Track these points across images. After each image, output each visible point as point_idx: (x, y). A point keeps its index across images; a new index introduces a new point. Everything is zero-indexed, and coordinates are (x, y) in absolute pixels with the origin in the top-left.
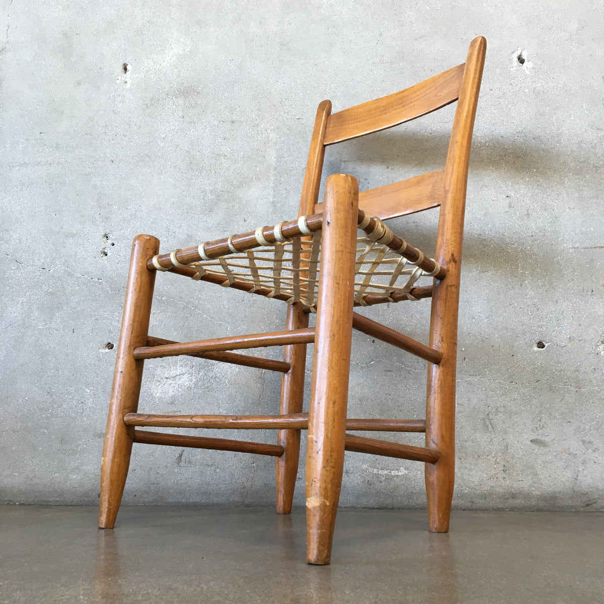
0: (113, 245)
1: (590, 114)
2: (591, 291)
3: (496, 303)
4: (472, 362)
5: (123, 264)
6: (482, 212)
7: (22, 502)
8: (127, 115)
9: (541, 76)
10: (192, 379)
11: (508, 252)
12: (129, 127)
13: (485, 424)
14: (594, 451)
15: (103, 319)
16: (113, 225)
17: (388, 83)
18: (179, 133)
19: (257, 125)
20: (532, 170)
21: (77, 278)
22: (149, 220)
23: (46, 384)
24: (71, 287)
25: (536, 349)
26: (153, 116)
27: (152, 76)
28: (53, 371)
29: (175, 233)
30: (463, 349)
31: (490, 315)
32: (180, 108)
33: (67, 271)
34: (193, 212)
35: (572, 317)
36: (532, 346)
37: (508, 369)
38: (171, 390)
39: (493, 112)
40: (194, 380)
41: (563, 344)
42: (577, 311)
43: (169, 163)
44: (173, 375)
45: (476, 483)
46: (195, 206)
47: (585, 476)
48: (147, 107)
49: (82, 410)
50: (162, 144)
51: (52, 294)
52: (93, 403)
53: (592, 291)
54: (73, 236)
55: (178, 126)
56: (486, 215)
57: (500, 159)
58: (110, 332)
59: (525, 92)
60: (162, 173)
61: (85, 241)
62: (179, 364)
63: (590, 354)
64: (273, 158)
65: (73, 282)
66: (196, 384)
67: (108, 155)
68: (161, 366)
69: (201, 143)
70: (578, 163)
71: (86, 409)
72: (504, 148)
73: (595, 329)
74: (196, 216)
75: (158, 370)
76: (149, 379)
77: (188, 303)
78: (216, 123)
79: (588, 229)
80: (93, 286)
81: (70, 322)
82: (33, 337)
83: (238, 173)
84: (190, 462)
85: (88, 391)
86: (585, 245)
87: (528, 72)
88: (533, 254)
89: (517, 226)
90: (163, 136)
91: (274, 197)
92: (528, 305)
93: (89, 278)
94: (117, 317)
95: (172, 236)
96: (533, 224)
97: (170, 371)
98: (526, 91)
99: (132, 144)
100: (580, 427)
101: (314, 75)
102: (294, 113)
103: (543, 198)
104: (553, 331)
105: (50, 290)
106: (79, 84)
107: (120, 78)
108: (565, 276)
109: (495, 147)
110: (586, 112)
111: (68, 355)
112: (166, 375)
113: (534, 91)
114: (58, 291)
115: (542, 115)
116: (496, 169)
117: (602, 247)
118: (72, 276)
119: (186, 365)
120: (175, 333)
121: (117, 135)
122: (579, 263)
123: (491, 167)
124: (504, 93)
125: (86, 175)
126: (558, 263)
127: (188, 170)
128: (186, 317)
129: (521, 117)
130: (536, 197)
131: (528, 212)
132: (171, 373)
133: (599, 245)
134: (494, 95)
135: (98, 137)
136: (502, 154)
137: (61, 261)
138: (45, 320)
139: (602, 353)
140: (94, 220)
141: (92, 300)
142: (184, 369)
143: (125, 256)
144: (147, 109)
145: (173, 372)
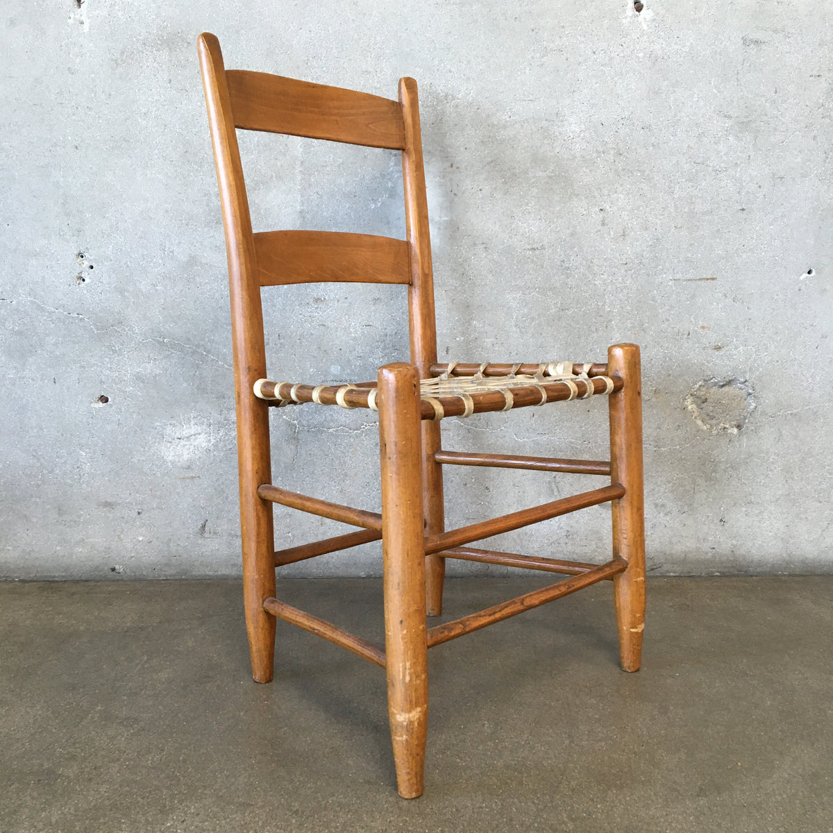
0: (92, 267)
1: (718, 95)
2: (687, 333)
3: (575, 349)
4: (542, 419)
5: (108, 295)
6: (568, 231)
7: (22, 578)
8: (89, 76)
9: (662, 34)
10: (210, 440)
11: (595, 285)
12: (95, 96)
13: (550, 487)
14: (666, 514)
15: (91, 367)
16: (88, 241)
17: (456, 37)
18: (166, 107)
20: (635, 173)
21: (50, 313)
22: (136, 234)
23: (30, 446)
24: (44, 324)
26: (128, 79)
27: (120, 14)
28: (35, 430)
29: (172, 252)
32: (164, 66)
33: (35, 302)
34: (194, 224)
35: (662, 365)
37: (581, 427)
38: (186, 452)
39: (593, 88)
40: (213, 441)
41: (647, 398)
42: (668, 359)
43: (156, 152)
44: (187, 436)
45: (536, 549)
46: (197, 216)
47: (653, 541)
48: (117, 64)
49: (79, 477)
50: (144, 123)
51: (20, 333)
52: (92, 468)
53: (689, 334)
54: (36, 255)
55: (164, 95)
56: (572, 235)
57: (597, 158)
58: (102, 382)
59: (639, 58)
60: (147, 166)
61: (54, 263)
62: (193, 422)
63: (676, 409)
64: (298, 147)
65: (45, 318)
66: (216, 445)
67: (69, 138)
68: (171, 424)
69: (198, 123)
70: (695, 165)
71: (84, 474)
72: (603, 141)
73: (685, 380)
74: (199, 229)
75: (168, 429)
76: (158, 440)
77: (198, 346)
79: (695, 256)
80: (72, 323)
81: (49, 369)
82: (4, 389)
83: (252, 169)
84: (215, 533)
86: (688, 276)
87: (645, 27)
88: (625, 287)
89: (609, 251)
90: (144, 110)
91: (303, 205)
93: (66, 313)
94: (108, 363)
95: (170, 257)
96: (628, 248)
97: (183, 430)
98: (641, 55)
99: (101, 121)
100: (654, 490)
101: (353, 20)
103: (645, 213)
105: (17, 328)
106: (12, 22)
107: (72, 16)
108: (660, 315)
109: (593, 139)
110: (714, 90)
111: (52, 411)
112: (178, 435)
113: (650, 57)
114: (27, 329)
115: (656, 93)
116: (590, 171)
117: (708, 279)
118: (43, 310)
119: (202, 423)
120: (185, 385)
121: (79, 108)
122: (679, 299)
123: (584, 169)
124: (611, 59)
125: (42, 167)
126: (653, 299)
127: (183, 163)
128: (197, 365)
129: (630, 95)
130: (636, 211)
131: (624, 232)
132: (184, 433)
133: (704, 276)
134: (598, 60)
135: (52, 110)
136: (601, 149)
137: (25, 290)
138: (15, 368)
139: (690, 407)
140: (61, 233)
141: (73, 342)
142: (200, 428)
143: (109, 283)
144: (117, 68)
145: (186, 432)
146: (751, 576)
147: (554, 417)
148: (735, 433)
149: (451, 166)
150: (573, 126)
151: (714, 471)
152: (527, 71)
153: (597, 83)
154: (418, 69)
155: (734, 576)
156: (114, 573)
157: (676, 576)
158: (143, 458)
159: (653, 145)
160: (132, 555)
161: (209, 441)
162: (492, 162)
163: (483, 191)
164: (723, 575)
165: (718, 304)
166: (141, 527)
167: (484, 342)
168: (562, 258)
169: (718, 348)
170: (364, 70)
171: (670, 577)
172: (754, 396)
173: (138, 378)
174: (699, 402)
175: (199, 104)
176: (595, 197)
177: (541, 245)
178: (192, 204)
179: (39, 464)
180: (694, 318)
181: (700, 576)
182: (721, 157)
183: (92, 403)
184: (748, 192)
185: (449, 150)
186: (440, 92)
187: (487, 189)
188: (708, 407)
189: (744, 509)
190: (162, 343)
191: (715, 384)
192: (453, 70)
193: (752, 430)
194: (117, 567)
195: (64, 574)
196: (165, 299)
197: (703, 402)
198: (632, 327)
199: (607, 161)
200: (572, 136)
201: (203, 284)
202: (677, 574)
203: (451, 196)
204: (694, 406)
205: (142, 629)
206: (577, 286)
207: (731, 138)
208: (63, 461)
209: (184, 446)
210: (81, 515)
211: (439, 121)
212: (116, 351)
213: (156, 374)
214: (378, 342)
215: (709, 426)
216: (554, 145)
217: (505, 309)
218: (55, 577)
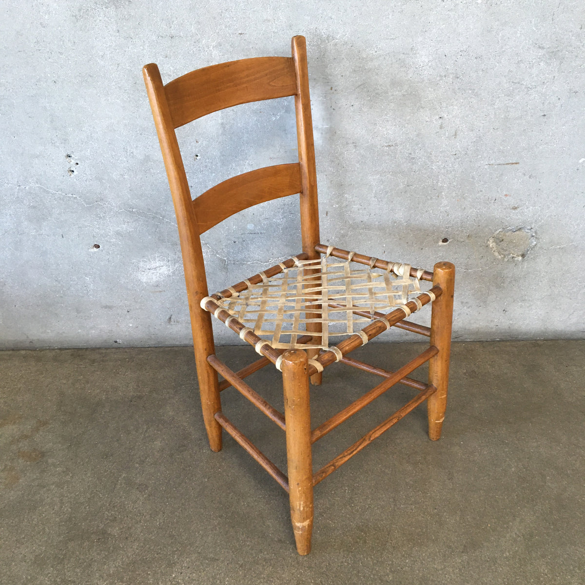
0: (77, 164)
1: (536, 31)
2: (494, 199)
3: (415, 211)
4: (390, 254)
5: (91, 182)
6: (415, 133)
7: (59, 347)
8: (57, 29)
11: (432, 169)
12: (63, 44)
14: (469, 308)
15: (86, 227)
16: (72, 147)
18: (117, 51)
19: (198, 41)
20: (467, 91)
21: (53, 194)
22: (106, 141)
23: (52, 274)
24: (50, 201)
25: (441, 243)
26: (86, 30)
28: (55, 266)
29: (132, 153)
30: (384, 245)
31: (409, 220)
32: (112, 20)
33: (41, 188)
34: (146, 134)
35: (474, 220)
36: (438, 242)
37: (417, 259)
38: (154, 277)
39: (441, 28)
40: (171, 270)
41: (462, 240)
42: (479, 216)
43: (114, 83)
44: (154, 267)
46: (148, 128)
47: (458, 322)
48: (77, 19)
49: (87, 292)
50: (102, 63)
51: (34, 207)
52: (94, 287)
53: (496, 200)
54: (37, 156)
55: (115, 41)
56: (418, 135)
57: (440, 80)
58: (94, 236)
60: (108, 94)
61: (50, 162)
62: (157, 259)
63: (481, 247)
66: (174, 273)
67: (49, 75)
68: (143, 261)
70: (513, 84)
71: (90, 290)
72: (445, 68)
73: (490, 229)
75: (141, 264)
76: (135, 270)
77: (156, 213)
78: (154, 38)
79: (505, 148)
80: (69, 200)
81: (58, 229)
82: (29, 241)
84: (178, 322)
85: (88, 279)
86: (498, 162)
88: (454, 170)
89: (444, 146)
90: (101, 53)
91: (223, 119)
92: (441, 212)
93: (64, 194)
94: (96, 225)
95: (131, 156)
96: (458, 144)
97: (151, 264)
99: (70, 62)
100: (462, 294)
102: (236, 27)
103: (472, 119)
104: (457, 231)
105: (32, 204)
108: (476, 188)
109: (437, 66)
110: (534, 28)
111: (63, 254)
112: (148, 267)
113: (486, 3)
114: (39, 205)
115: (489, 31)
116: (434, 90)
117: (513, 164)
118: (48, 192)
119: (164, 260)
120: (150, 237)
121: (53, 53)
122: (491, 177)
123: (430, 89)
124: (456, 5)
125: (32, 96)
126: (473, 178)
127: (134, 91)
128: (157, 225)
129: (468, 33)
130: (466, 118)
131: (456, 133)
132: (152, 266)
133: (511, 162)
134: (446, 6)
135: (33, 55)
136: (443, 74)
137: (33, 180)
138: (35, 228)
139: (491, 245)
140: (53, 142)
141: (72, 212)
142: (162, 263)
143: (91, 174)
144: (77, 21)
145: (154, 264)
146: (519, 341)
147: (398, 253)
148: (520, 260)
149: (330, 89)
150: (423, 58)
151: (503, 283)
152: (390, 17)
153: (443, 24)
154: (306, 17)
155: (508, 341)
156: (116, 343)
157: (471, 341)
158: (127, 281)
159: (483, 70)
160: (127, 334)
161: (169, 270)
162: (361, 85)
163: (355, 106)
164: (501, 341)
165: (518, 180)
166: (130, 319)
167: (353, 207)
168: (409, 152)
169: (515, 208)
170: (265, 18)
171: (467, 342)
172: (536, 238)
173: (118, 233)
174: (498, 241)
175: (141, 47)
176: (436, 109)
177: (395, 143)
178: (143, 120)
179: (60, 285)
180: (501, 190)
181: (487, 341)
182: (533, 78)
183: (89, 249)
184: (550, 103)
185: (330, 77)
186: (323, 34)
187: (357, 104)
188: (504, 244)
189: (520, 304)
190: (131, 212)
191: (510, 230)
192: (333, 17)
193: (532, 258)
194: (118, 340)
195: (85, 344)
196: (131, 184)
197: (500, 242)
198: (455, 196)
199: (447, 83)
200: (422, 65)
201: (156, 174)
202: (472, 340)
203: (331, 110)
204: (494, 244)
205: (140, 397)
206: (419, 170)
207: (542, 64)
208: (75, 283)
209: (153, 273)
210: (91, 313)
211: (322, 57)
212: (101, 218)
213: (130, 231)
214: (279, 209)
215: (502, 256)
216: (408, 72)
217: (368, 186)
218: (79, 346)
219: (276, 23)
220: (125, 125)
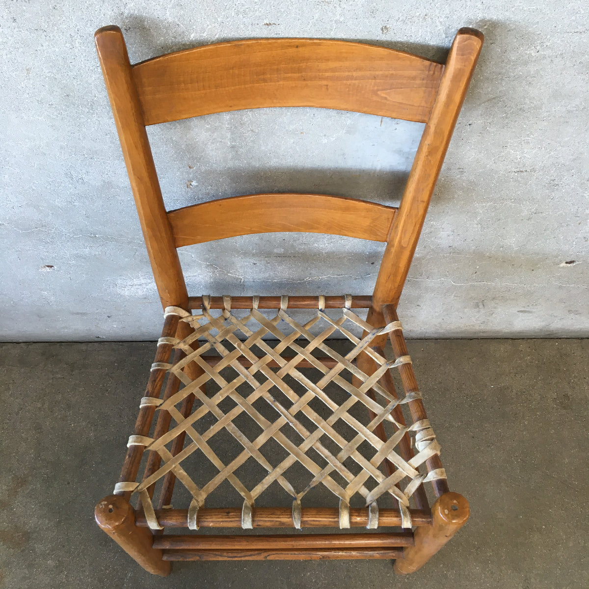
25: (563, 265)
30: (478, 267)
36: (559, 264)
38: (140, 291)
44: (138, 284)
62: (141, 278)
119: (151, 278)
120: (127, 260)
132: (135, 283)
145: (137, 281)
147: (497, 272)
156: (99, 339)
160: (111, 332)
166: (113, 322)
168: (553, 178)
177: (532, 168)
178: (92, 142)
179: (7, 298)
183: (39, 269)
194: (100, 336)
206: (561, 197)
208: (28, 296)
209: (137, 289)
210: (59, 318)
212: (48, 243)
213: (95, 254)
219: (343, 6)
220: (62, 148)
